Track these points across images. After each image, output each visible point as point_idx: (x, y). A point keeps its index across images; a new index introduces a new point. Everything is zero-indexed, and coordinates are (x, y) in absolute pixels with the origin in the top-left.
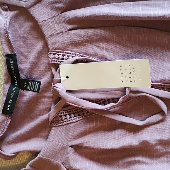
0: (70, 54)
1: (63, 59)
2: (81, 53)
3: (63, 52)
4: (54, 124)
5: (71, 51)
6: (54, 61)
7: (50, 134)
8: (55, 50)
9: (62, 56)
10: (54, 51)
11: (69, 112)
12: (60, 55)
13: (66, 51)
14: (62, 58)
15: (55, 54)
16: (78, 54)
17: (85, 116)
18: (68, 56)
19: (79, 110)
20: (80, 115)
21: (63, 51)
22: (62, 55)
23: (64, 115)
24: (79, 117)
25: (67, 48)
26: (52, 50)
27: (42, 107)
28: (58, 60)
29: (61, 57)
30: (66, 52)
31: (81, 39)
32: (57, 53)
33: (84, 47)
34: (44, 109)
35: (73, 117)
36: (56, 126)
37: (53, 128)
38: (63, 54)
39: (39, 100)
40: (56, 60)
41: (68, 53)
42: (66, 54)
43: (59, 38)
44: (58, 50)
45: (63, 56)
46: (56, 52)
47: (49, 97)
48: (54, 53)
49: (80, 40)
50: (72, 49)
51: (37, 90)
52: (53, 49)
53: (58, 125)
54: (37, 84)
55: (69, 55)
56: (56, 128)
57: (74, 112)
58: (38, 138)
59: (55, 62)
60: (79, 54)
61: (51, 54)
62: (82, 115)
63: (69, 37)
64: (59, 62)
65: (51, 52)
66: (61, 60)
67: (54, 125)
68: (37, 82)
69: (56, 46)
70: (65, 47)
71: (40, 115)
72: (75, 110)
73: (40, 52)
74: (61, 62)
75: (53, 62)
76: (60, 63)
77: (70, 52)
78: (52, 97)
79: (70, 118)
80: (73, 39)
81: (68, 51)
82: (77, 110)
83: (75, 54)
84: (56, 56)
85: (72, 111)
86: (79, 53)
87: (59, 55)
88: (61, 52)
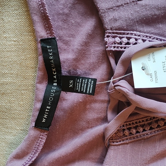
0: (139, 36)
1: (128, 43)
2: (156, 34)
3: (128, 34)
4: (114, 142)
5: (140, 32)
6: (114, 47)
7: (107, 156)
8: (115, 31)
9: (127, 40)
10: (113, 33)
11: (134, 123)
12: (123, 37)
13: (132, 32)
14: (126, 42)
15: (114, 37)
16: (150, 35)
17: (161, 130)
18: (136, 40)
19: (151, 121)
20: (154, 128)
21: (127, 32)
22: (127, 38)
23: (128, 129)
24: (151, 131)
25: (135, 28)
26: (110, 31)
27: (91, 115)
28: (120, 46)
29: (125, 40)
30: (132, 34)
31: (157, 13)
32: (119, 35)
33: (161, 26)
34: (94, 119)
35: (142, 132)
36: (116, 145)
37: (112, 148)
38: (127, 36)
39: (88, 106)
40: (116, 45)
41: (135, 35)
42: (133, 36)
43: (121, 12)
44: (120, 31)
45: (129, 38)
46: (116, 33)
47: (103, 101)
48: (113, 35)
49: (155, 15)
50: (141, 29)
51: (91, 91)
52: (111, 29)
53: (119, 143)
54: (91, 82)
55: (137, 37)
56: (116, 147)
57: (143, 123)
58: (85, 162)
59: (116, 49)
60: (152, 35)
61: (108, 37)
62: (157, 128)
63: (138, 10)
64: (121, 48)
65: (110, 34)
66: (125, 45)
67: (112, 144)
68: (90, 80)
69: (117, 24)
70: (131, 25)
71: (88, 128)
72: (143, 121)
73: (90, 35)
74: (125, 48)
75: (112, 49)
76: (123, 49)
77: (138, 33)
78: (109, 102)
79: (137, 132)
80: (144, 14)
81: (135, 32)
82: (147, 120)
83: (147, 36)
84: (117, 40)
85: (140, 122)
86: (152, 33)
87: (121, 38)
88: (124, 34)
